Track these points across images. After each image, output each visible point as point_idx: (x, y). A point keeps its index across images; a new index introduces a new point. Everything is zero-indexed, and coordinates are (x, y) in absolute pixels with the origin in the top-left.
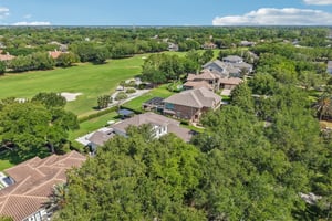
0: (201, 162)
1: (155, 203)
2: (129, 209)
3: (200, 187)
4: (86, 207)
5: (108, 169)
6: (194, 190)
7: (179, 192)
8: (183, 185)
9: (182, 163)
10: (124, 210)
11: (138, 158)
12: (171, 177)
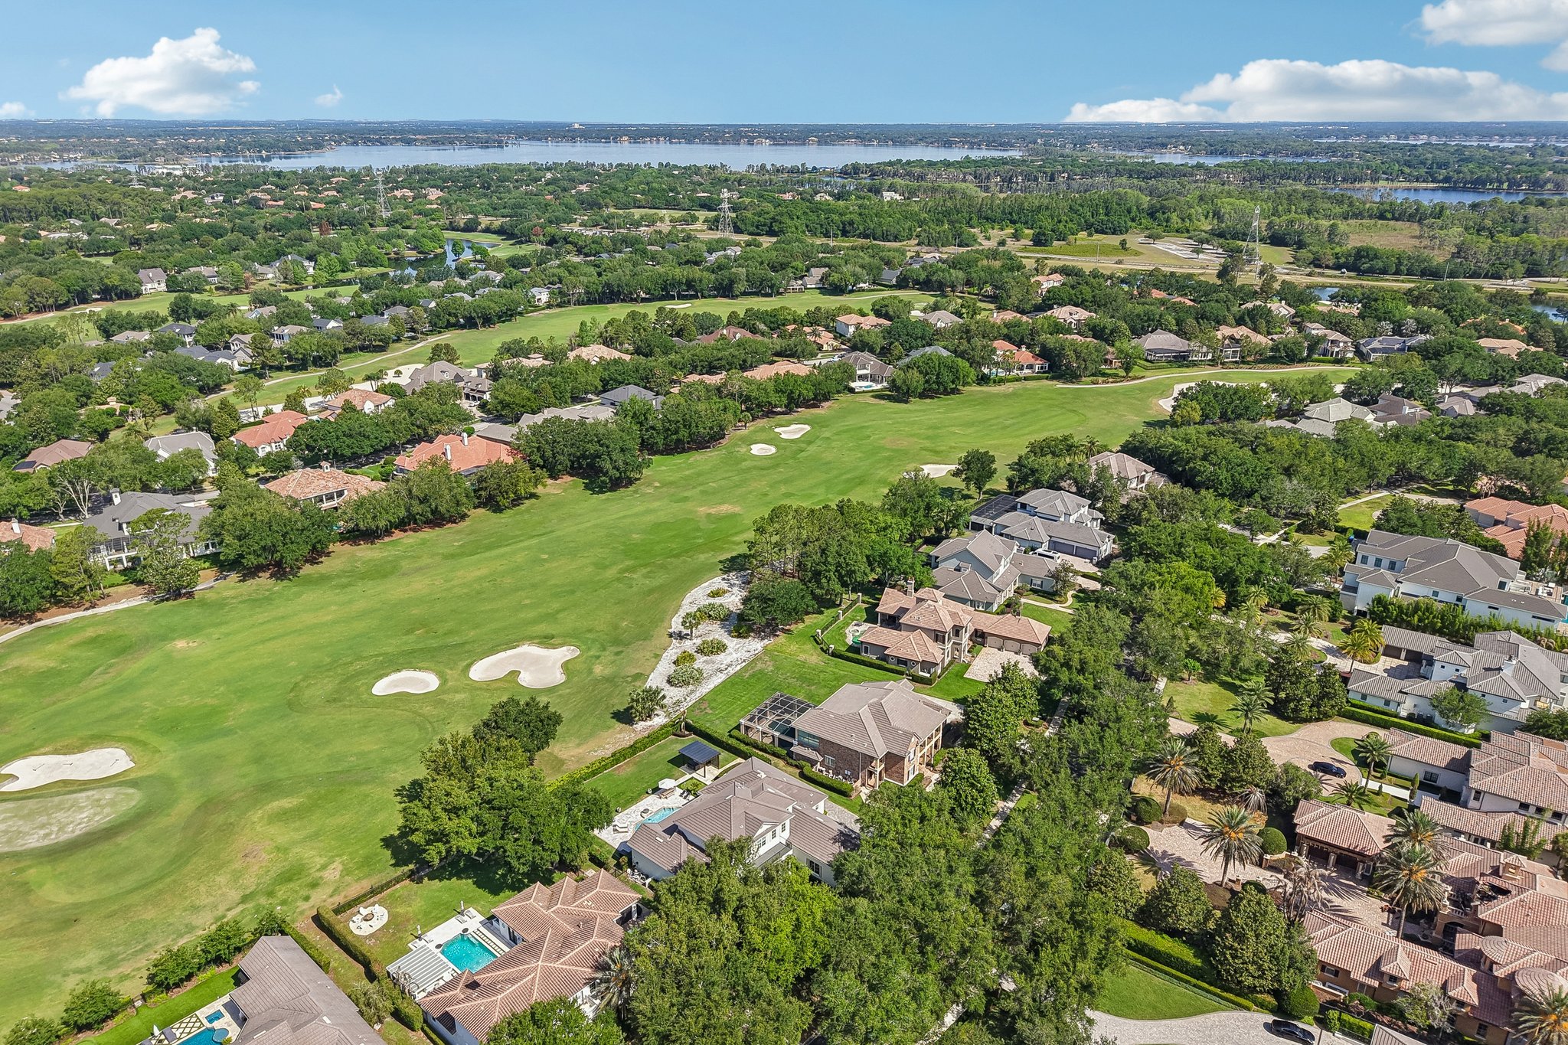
0: (829, 924)
1: (747, 991)
2: (715, 996)
3: (824, 965)
4: (663, 990)
5: (682, 935)
6: (813, 971)
7: (789, 972)
8: (795, 963)
9: (798, 926)
10: (708, 996)
11: (726, 918)
12: (776, 950)
